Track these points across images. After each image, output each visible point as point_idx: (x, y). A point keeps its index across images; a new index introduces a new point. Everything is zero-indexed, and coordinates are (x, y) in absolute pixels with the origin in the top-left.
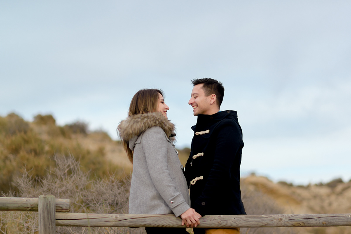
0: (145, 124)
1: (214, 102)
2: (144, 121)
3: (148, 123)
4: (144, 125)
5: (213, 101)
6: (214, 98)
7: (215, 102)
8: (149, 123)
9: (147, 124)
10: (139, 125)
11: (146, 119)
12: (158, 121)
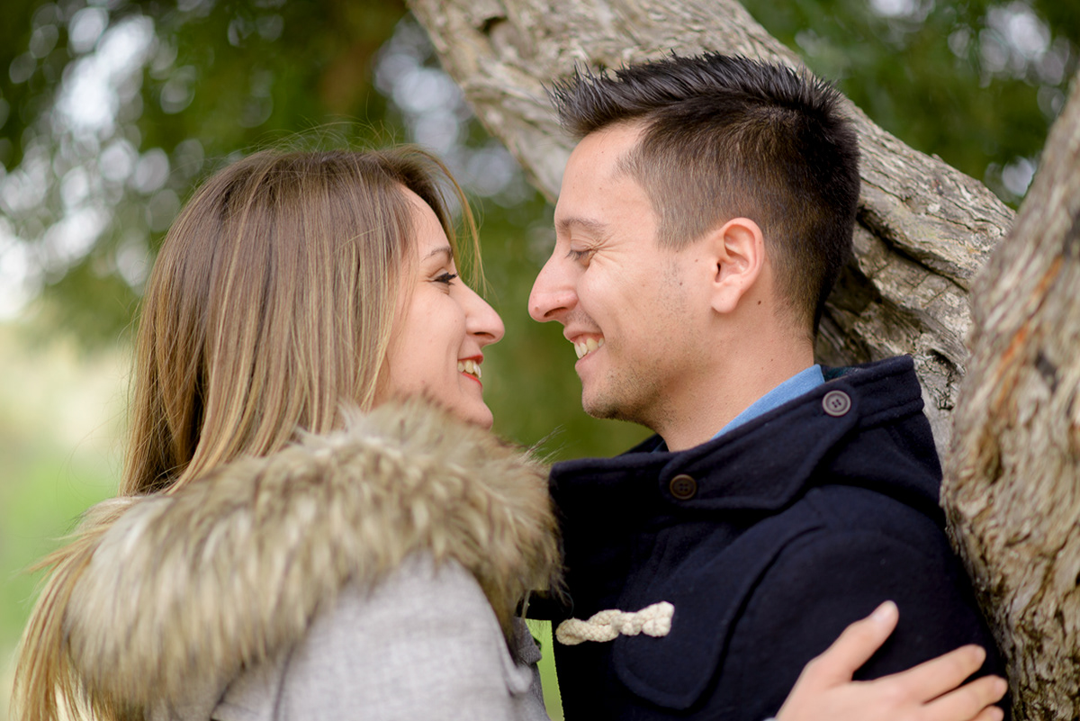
0: (307, 566)
1: (745, 296)
2: (293, 532)
3: (336, 550)
4: (296, 570)
5: (738, 280)
6: (749, 253)
7: (766, 291)
8: (349, 542)
9: (322, 558)
10: (247, 585)
11: (306, 509)
12: (431, 498)
